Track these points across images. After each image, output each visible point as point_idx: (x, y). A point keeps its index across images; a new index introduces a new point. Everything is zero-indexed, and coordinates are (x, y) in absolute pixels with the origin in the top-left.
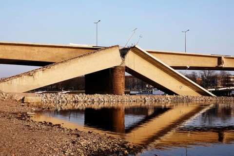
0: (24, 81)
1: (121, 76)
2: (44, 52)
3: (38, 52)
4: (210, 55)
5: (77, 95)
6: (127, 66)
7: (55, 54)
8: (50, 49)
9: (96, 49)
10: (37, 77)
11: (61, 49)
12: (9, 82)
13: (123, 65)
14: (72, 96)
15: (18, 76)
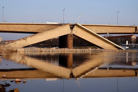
0: (22, 42)
1: (70, 39)
2: (33, 27)
3: (31, 27)
4: (129, 26)
6: (74, 34)
7: (39, 28)
8: (37, 25)
9: (60, 25)
10: (28, 40)
11: (42, 25)
12: (15, 42)
13: (71, 33)
14: (40, 49)
15: (19, 40)
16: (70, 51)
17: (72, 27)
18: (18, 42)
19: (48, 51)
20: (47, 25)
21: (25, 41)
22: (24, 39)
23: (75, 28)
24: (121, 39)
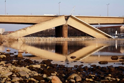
0: (22, 32)
1: (65, 29)
2: (32, 19)
3: (30, 19)
4: (118, 17)
5: (40, 38)
7: (37, 19)
8: (35, 17)
9: (56, 16)
10: (27, 30)
11: (40, 17)
12: (16, 32)
13: (66, 24)
15: (20, 30)
16: (65, 40)
17: (67, 18)
18: (19, 32)
19: (45, 39)
20: (44, 17)
21: (25, 31)
22: (24, 29)
23: (70, 19)
24: (111, 29)
